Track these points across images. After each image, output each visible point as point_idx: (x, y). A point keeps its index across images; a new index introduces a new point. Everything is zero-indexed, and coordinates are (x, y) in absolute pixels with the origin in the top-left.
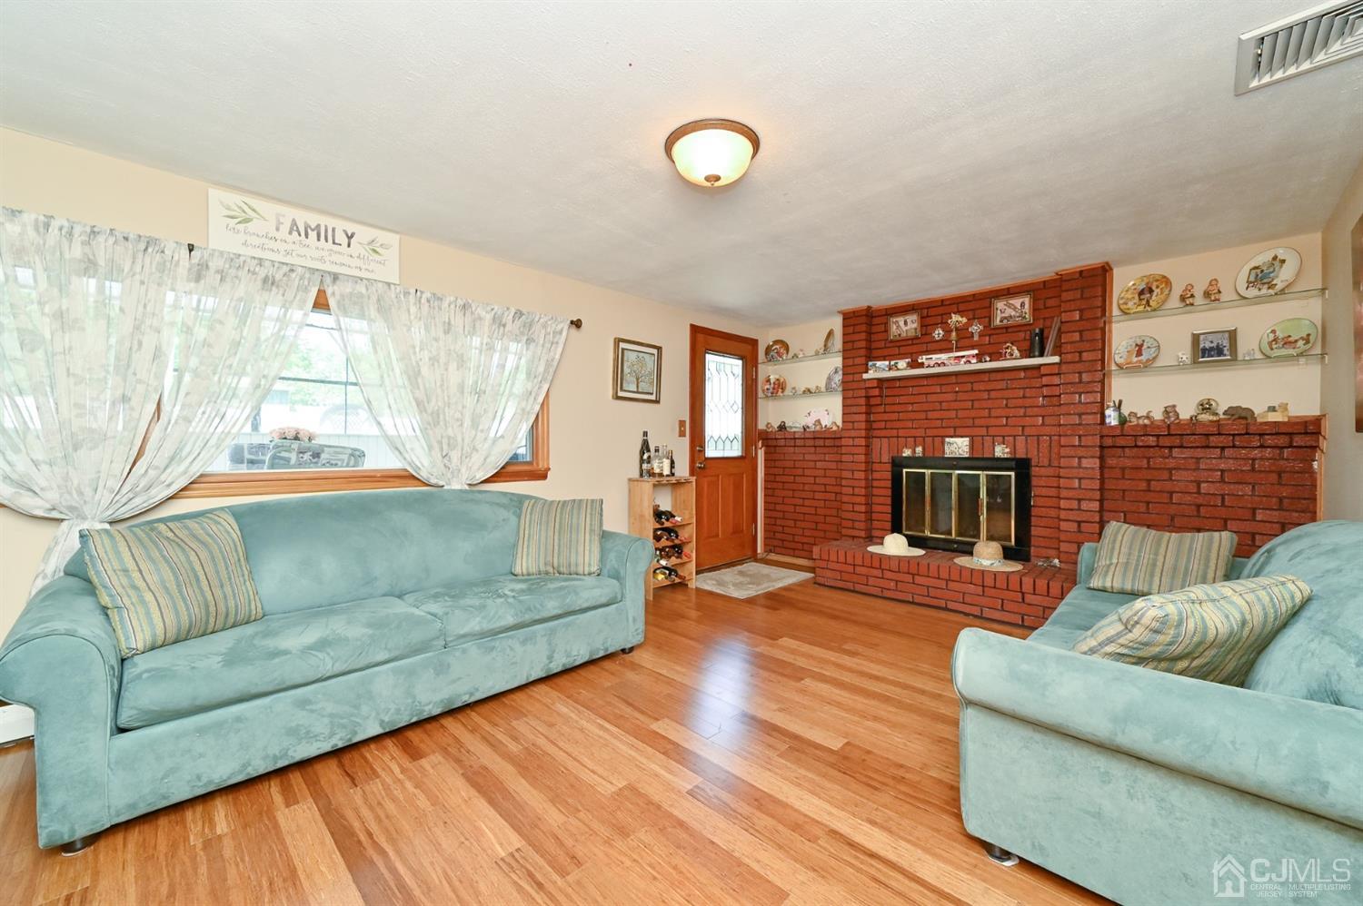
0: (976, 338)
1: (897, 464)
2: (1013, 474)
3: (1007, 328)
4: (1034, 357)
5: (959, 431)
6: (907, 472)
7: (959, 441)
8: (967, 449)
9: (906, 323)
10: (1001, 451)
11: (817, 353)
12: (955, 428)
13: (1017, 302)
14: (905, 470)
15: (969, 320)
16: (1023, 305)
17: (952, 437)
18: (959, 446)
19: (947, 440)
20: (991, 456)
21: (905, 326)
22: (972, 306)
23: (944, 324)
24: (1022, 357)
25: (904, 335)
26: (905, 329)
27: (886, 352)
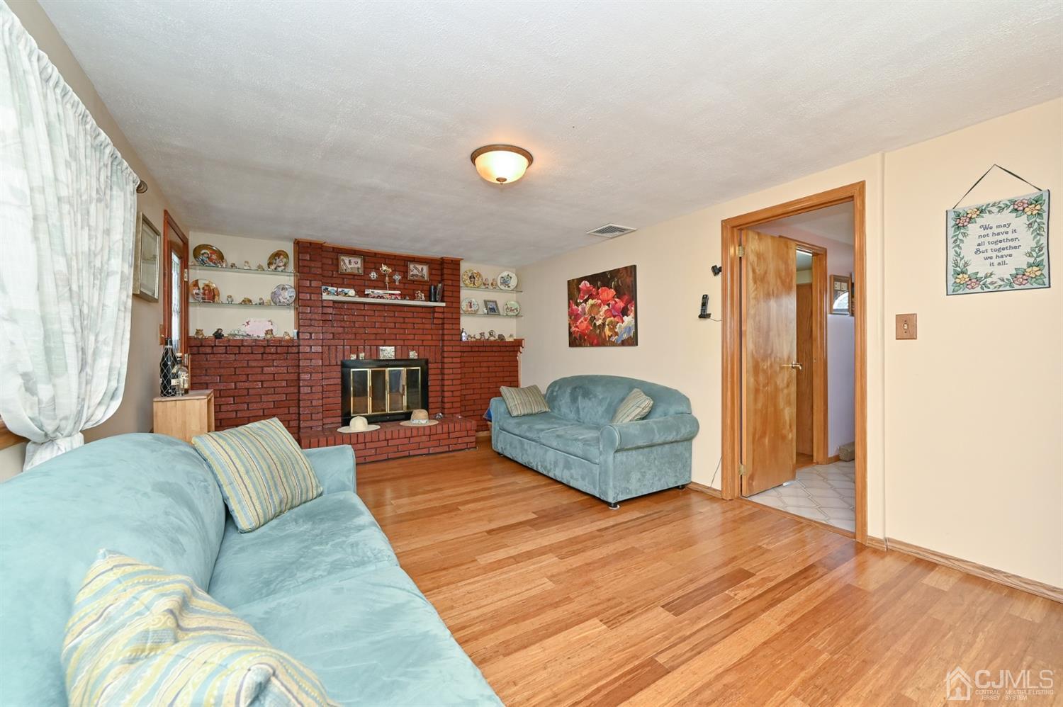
0: (397, 283)
1: (345, 366)
2: (419, 368)
3: (414, 281)
4: (431, 301)
5: (387, 342)
6: (353, 372)
7: (388, 348)
8: (393, 354)
9: (350, 262)
10: (413, 355)
11: (260, 267)
12: (385, 340)
13: (420, 267)
14: (352, 370)
15: (393, 271)
16: (422, 269)
17: (383, 346)
18: (388, 352)
19: (381, 348)
20: (406, 358)
21: (351, 265)
22: (394, 262)
23: (377, 270)
24: (426, 301)
25: (349, 271)
26: (349, 266)
27: (334, 281)
